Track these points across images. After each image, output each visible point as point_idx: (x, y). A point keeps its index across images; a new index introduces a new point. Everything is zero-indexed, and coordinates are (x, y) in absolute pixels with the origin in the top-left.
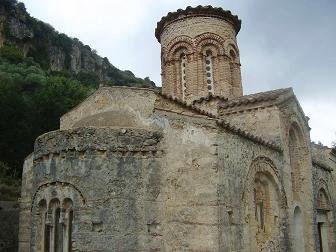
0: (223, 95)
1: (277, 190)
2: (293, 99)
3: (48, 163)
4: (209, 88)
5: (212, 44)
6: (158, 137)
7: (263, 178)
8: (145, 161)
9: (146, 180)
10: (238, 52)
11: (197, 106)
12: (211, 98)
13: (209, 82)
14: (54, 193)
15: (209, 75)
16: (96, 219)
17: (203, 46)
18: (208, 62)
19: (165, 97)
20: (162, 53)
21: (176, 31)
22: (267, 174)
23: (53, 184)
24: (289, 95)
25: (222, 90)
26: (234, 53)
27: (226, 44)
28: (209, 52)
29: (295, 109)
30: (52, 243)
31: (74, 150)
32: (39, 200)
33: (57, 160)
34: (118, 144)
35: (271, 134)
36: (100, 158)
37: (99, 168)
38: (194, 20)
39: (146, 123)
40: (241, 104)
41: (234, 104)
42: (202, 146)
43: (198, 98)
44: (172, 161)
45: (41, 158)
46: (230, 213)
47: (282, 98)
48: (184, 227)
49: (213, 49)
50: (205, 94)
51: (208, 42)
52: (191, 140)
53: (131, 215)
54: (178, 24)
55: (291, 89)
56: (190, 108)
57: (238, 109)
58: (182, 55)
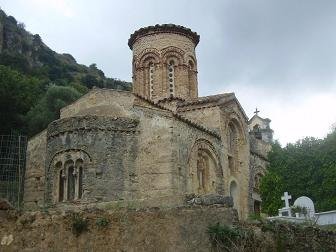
0: (182, 97)
1: (215, 163)
2: (235, 101)
3: (63, 138)
4: (171, 91)
5: (175, 56)
6: (136, 123)
7: (205, 154)
8: (129, 137)
9: (129, 148)
10: (196, 62)
11: (161, 104)
12: (172, 99)
13: (171, 86)
14: (69, 156)
15: (171, 80)
16: (99, 171)
17: (168, 57)
18: (171, 70)
19: (140, 97)
20: (134, 61)
21: (147, 44)
22: (207, 151)
23: (68, 151)
24: (231, 98)
25: (181, 92)
26: (193, 63)
27: (185, 56)
28: (172, 62)
29: (235, 109)
30: (66, 189)
31: (83, 129)
32: (55, 162)
33: (71, 135)
34: (112, 126)
35: (214, 126)
36: (101, 134)
37: (100, 140)
38: (161, 36)
39: (128, 114)
40: (194, 104)
41: (189, 104)
42: (164, 128)
43: (162, 98)
44: (145, 138)
45: (57, 135)
46: (180, 169)
47: (224, 100)
48: (152, 176)
49: (175, 60)
50: (167, 96)
51: (172, 54)
52: (157, 125)
53: (120, 169)
54: (148, 38)
55: (233, 94)
56: (156, 106)
57: (191, 108)
58: (151, 63)
